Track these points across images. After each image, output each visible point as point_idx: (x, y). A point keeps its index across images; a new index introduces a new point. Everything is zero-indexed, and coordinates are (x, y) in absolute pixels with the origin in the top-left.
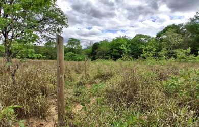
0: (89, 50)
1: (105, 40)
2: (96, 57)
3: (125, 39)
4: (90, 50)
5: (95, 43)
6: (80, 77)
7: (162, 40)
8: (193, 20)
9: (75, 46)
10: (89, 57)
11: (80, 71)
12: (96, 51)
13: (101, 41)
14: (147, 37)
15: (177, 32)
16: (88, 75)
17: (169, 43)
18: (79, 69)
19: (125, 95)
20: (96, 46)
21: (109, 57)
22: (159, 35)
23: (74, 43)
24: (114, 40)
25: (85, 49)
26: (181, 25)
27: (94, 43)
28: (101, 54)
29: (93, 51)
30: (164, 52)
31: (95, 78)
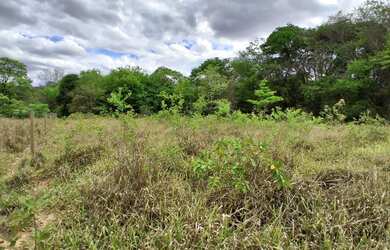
0: (52, 90)
1: (94, 72)
2: (71, 107)
3: (136, 73)
4: (55, 91)
5: (68, 76)
6: (18, 161)
7: (198, 83)
8: (243, 55)
9: (11, 79)
10: (52, 108)
11: (19, 145)
12: (71, 94)
13: (83, 73)
14: (177, 75)
15: (220, 71)
16: (40, 155)
17: (209, 89)
18: (19, 140)
19: (119, 198)
20: (70, 82)
21: (103, 108)
22: (195, 73)
23: (10, 72)
24: (114, 73)
25: (41, 87)
26: (226, 61)
27: (66, 74)
28: (82, 102)
29: (62, 93)
30: (200, 103)
31: (58, 162)
